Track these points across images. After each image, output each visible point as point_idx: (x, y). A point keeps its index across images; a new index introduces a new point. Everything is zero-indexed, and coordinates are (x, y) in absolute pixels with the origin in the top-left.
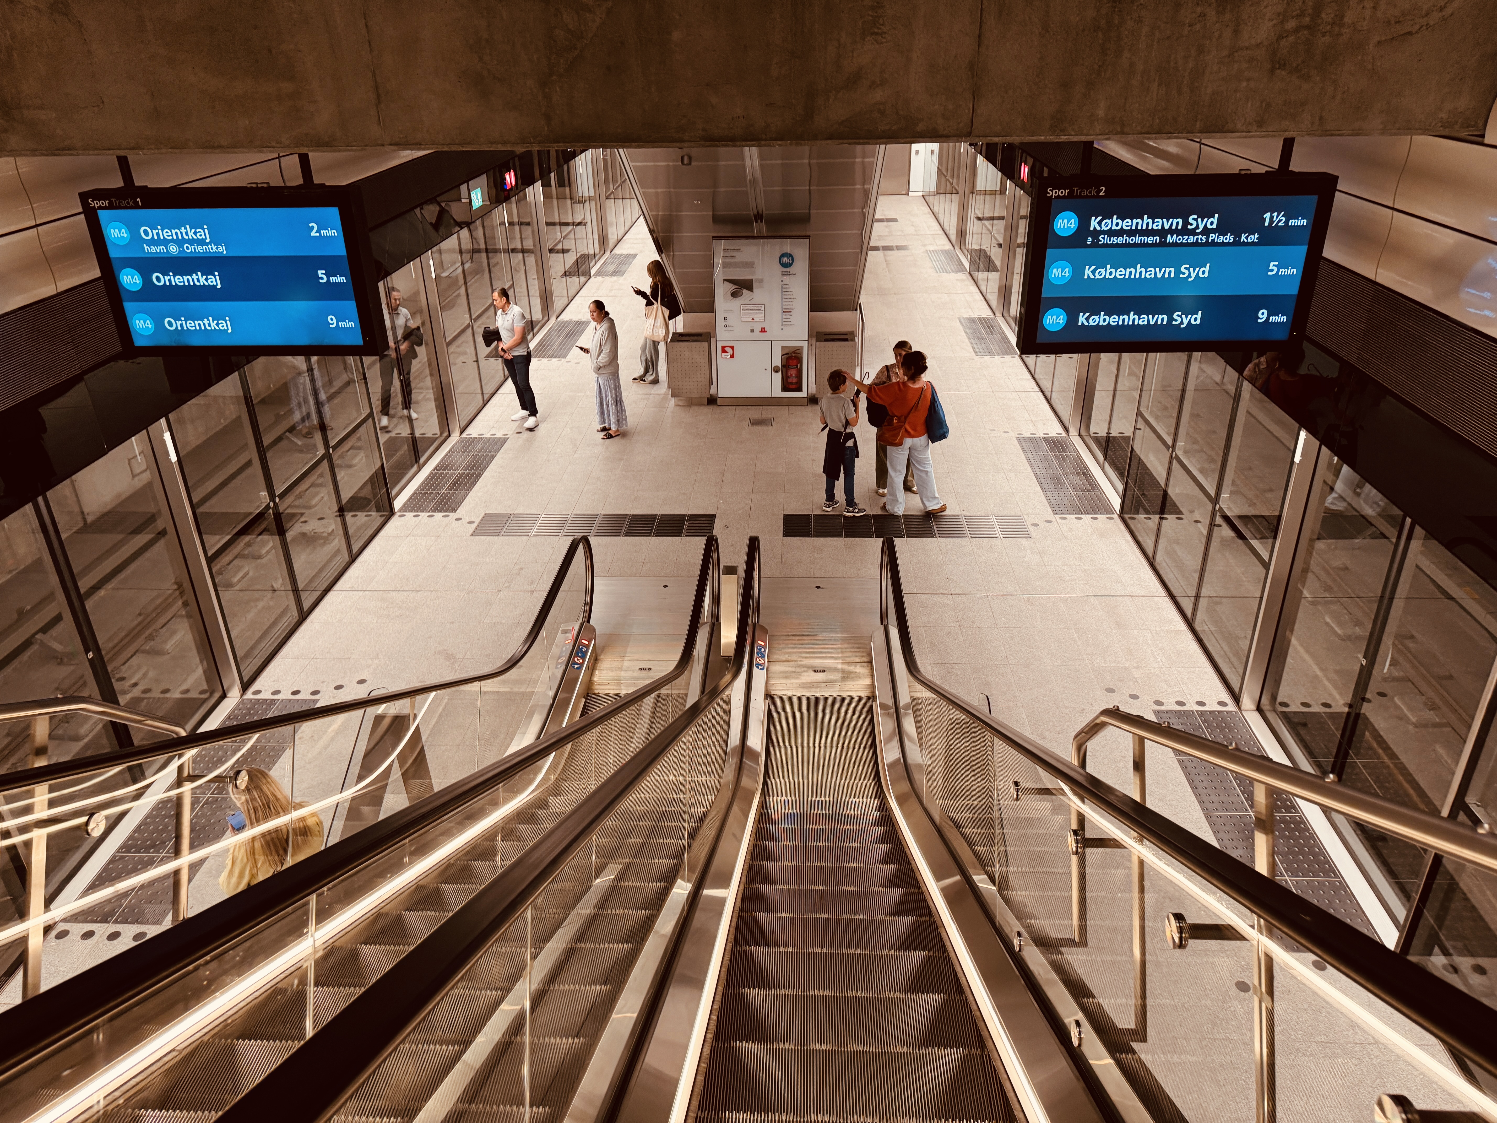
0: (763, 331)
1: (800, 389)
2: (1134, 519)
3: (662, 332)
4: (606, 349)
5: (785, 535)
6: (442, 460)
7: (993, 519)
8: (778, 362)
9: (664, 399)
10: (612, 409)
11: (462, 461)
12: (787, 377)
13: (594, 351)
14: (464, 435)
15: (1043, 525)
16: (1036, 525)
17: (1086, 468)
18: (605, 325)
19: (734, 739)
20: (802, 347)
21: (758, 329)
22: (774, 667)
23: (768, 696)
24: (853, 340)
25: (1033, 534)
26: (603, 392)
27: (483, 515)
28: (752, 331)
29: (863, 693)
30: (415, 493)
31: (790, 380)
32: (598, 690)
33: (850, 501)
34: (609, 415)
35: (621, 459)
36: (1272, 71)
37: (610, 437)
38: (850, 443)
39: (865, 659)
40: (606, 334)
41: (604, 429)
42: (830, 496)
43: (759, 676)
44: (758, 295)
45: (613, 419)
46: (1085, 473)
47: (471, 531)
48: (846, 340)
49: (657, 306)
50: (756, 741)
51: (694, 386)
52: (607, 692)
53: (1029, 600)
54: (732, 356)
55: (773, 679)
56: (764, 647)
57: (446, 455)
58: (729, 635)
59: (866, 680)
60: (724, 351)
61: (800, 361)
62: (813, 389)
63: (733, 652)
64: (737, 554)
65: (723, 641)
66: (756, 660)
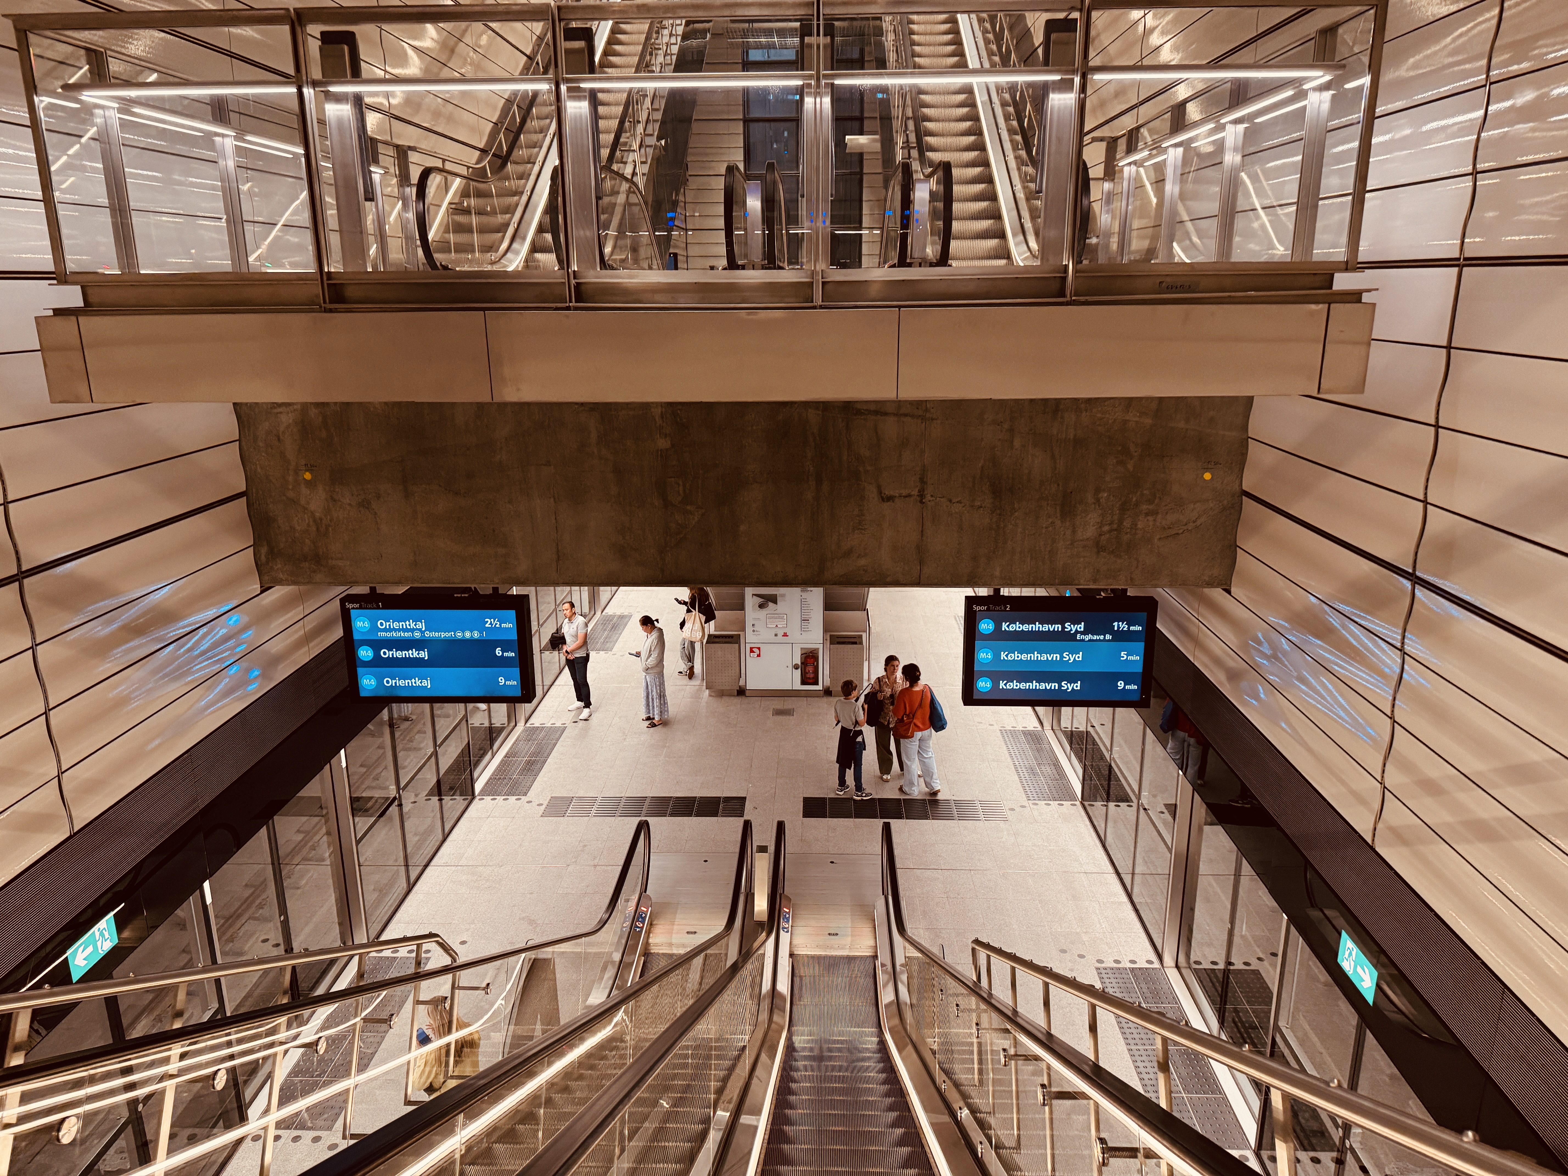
0: (785, 635)
1: (816, 683)
2: (1093, 805)
3: (699, 635)
4: (655, 655)
5: (805, 816)
6: (511, 748)
7: (978, 803)
8: (798, 661)
9: (699, 690)
10: (656, 702)
11: (527, 749)
12: (806, 673)
13: (644, 655)
14: (528, 725)
15: (1018, 809)
16: (1012, 810)
17: (1057, 759)
19: (766, 986)
20: (818, 649)
21: (781, 633)
22: (797, 931)
23: (791, 955)
24: (861, 643)
25: (1010, 818)
26: (650, 687)
27: (549, 798)
28: (776, 635)
29: (869, 953)
30: (490, 778)
31: (808, 676)
32: (654, 950)
33: (859, 787)
34: (653, 707)
35: (664, 746)
36: (1098, 552)
37: (653, 725)
38: (859, 739)
39: (870, 925)
40: (655, 642)
42: (842, 782)
43: (785, 937)
44: (781, 607)
45: (656, 711)
46: (1057, 765)
47: (541, 813)
48: (855, 643)
49: (695, 613)
50: (783, 987)
51: (726, 681)
52: (661, 952)
53: (1003, 875)
54: (759, 656)
55: (796, 941)
56: (789, 913)
57: (514, 743)
58: (761, 904)
59: (871, 943)
60: (752, 651)
61: (817, 659)
62: (827, 682)
63: (764, 918)
64: (764, 835)
65: (756, 909)
66: (783, 924)
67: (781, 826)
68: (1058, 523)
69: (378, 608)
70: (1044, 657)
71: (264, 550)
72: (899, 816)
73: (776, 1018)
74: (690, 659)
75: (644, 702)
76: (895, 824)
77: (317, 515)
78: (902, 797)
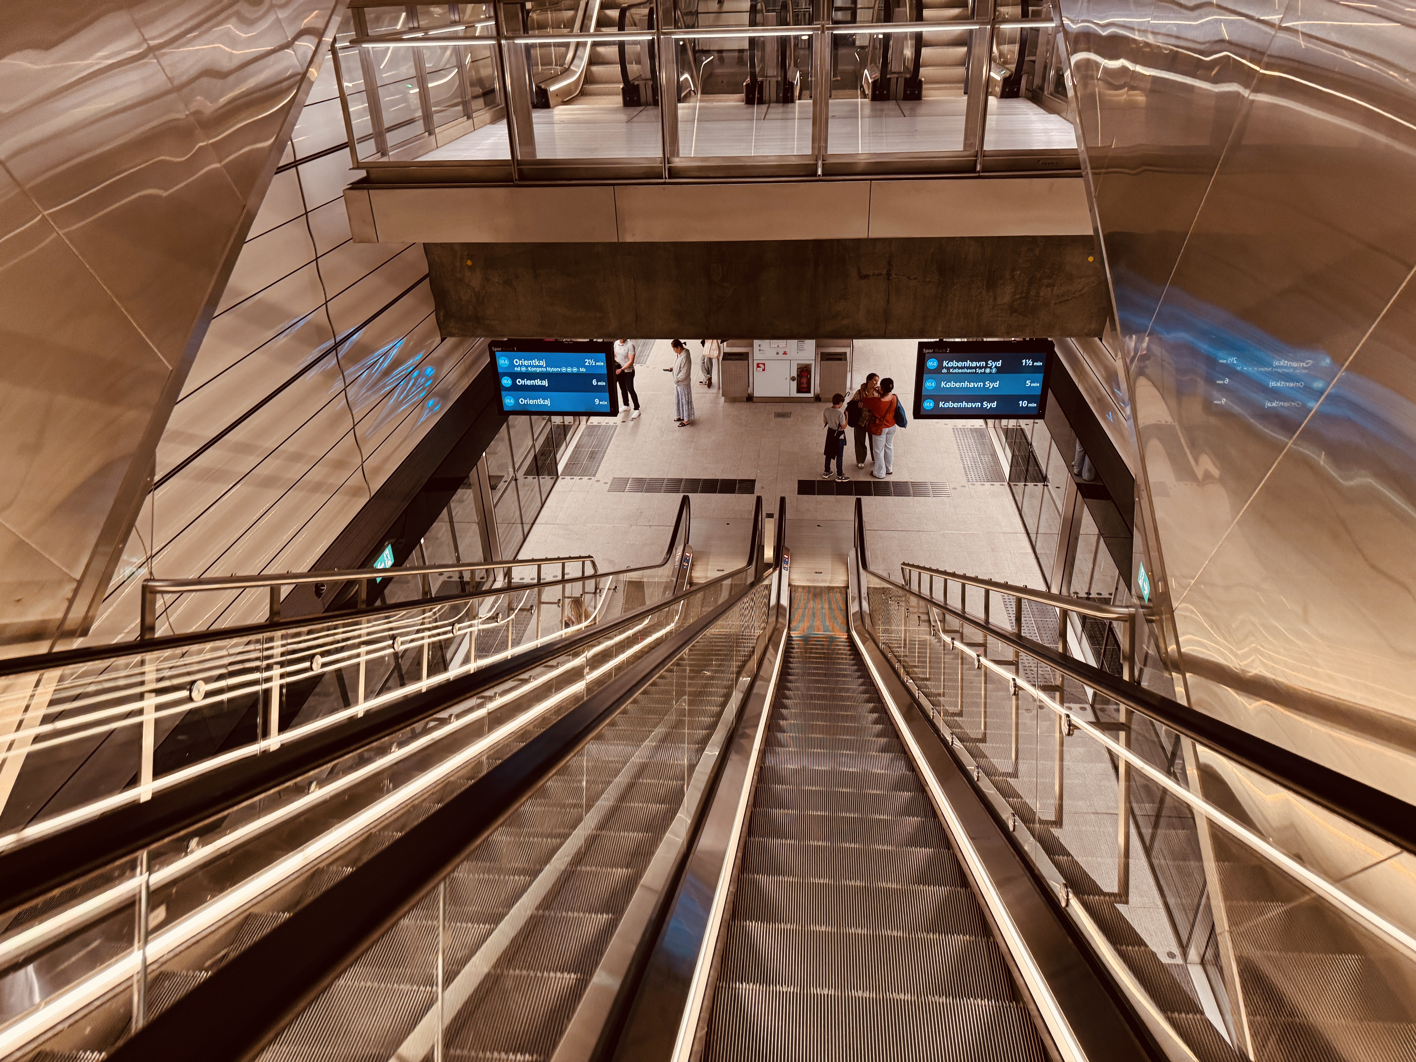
0: (785, 353)
1: (809, 392)
2: (1016, 485)
3: (715, 353)
4: (684, 371)
5: (799, 493)
6: (577, 443)
7: (929, 484)
8: (794, 374)
9: (717, 397)
10: (685, 408)
11: (591, 442)
12: (801, 384)
13: (676, 371)
15: (959, 488)
16: (955, 489)
17: (994, 450)
18: (683, 355)
19: (773, 601)
20: (810, 365)
21: (781, 352)
22: (793, 570)
23: (790, 585)
24: (846, 359)
25: (952, 495)
26: (680, 396)
27: (612, 478)
28: (778, 353)
29: (842, 584)
30: (568, 462)
31: (802, 386)
32: (695, 581)
33: (840, 472)
34: (683, 411)
35: (692, 442)
37: (683, 425)
38: (842, 437)
39: (845, 566)
40: (684, 360)
41: (679, 420)
42: (828, 469)
43: (785, 573)
45: (685, 414)
46: (993, 455)
47: (607, 489)
48: (841, 359)
50: (785, 602)
51: (737, 390)
54: (764, 370)
55: (793, 577)
56: (788, 559)
58: (769, 554)
59: (845, 578)
60: (758, 366)
61: (809, 373)
62: (818, 390)
63: (771, 561)
64: (771, 506)
65: (765, 557)
66: (784, 565)
67: (783, 500)
68: (984, 292)
69: (514, 351)
70: (972, 385)
71: (442, 314)
72: (869, 494)
73: (780, 620)
74: (709, 371)
75: (675, 407)
76: (865, 500)
77: (477, 290)
78: (872, 480)
